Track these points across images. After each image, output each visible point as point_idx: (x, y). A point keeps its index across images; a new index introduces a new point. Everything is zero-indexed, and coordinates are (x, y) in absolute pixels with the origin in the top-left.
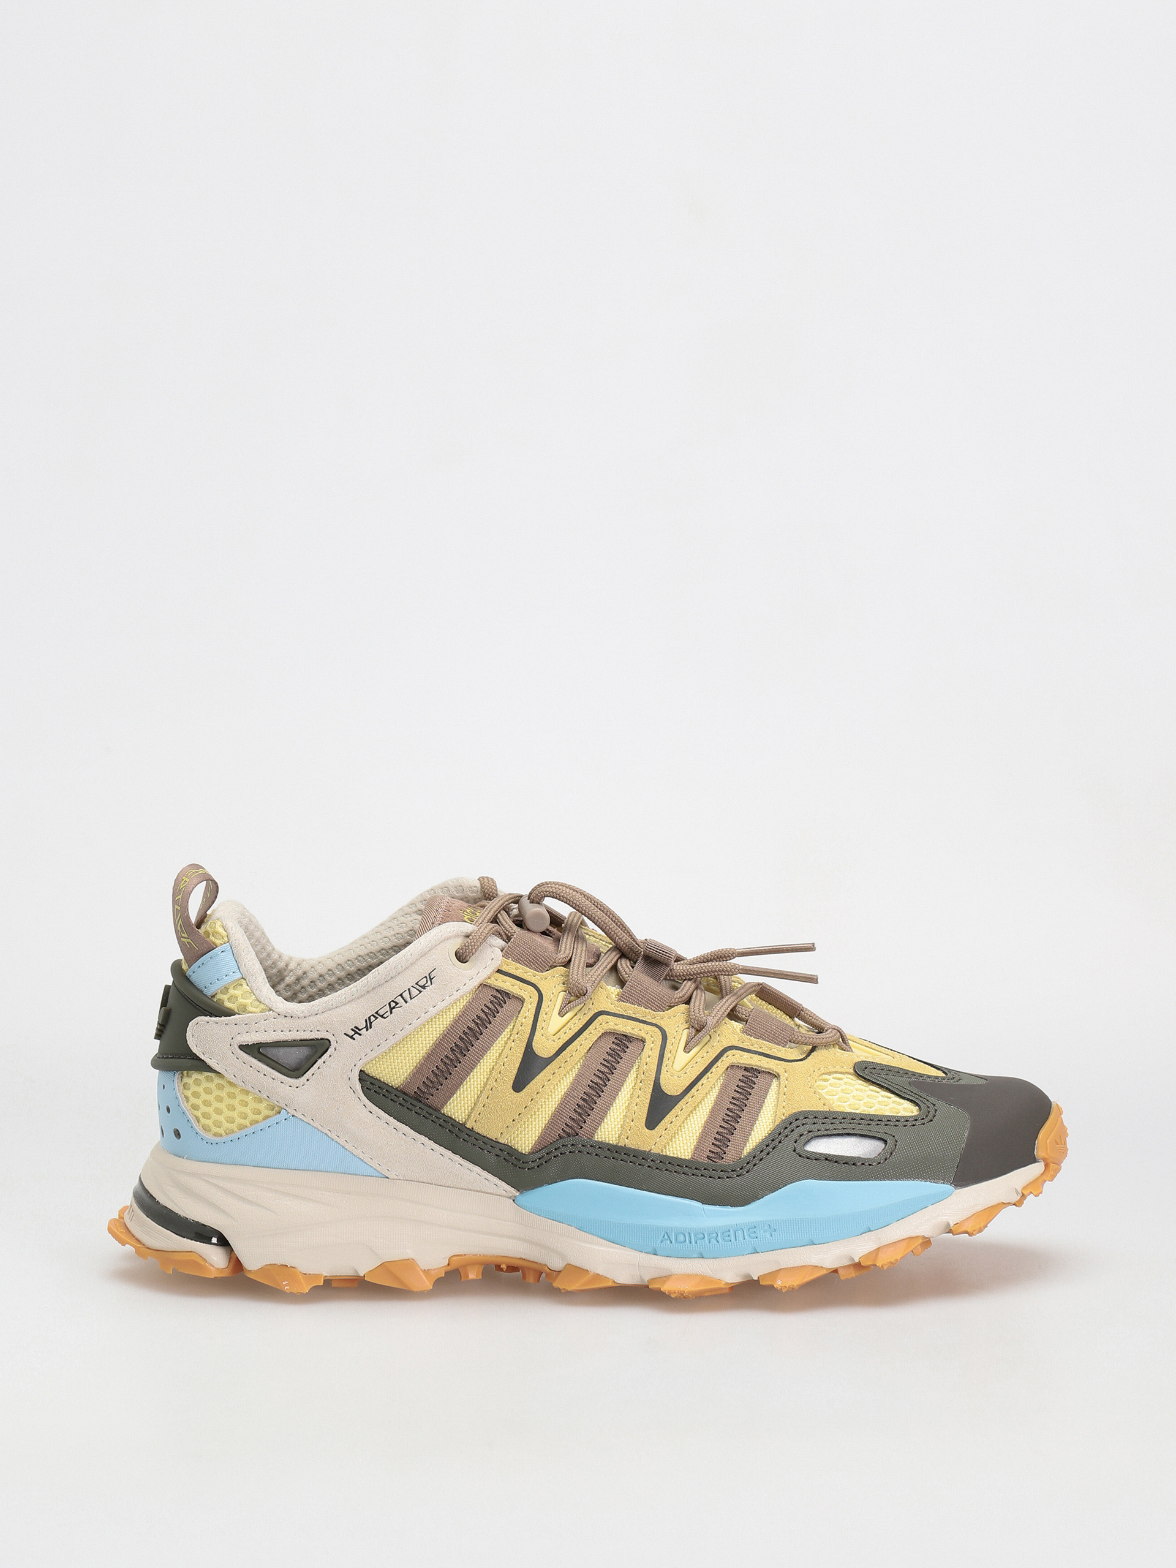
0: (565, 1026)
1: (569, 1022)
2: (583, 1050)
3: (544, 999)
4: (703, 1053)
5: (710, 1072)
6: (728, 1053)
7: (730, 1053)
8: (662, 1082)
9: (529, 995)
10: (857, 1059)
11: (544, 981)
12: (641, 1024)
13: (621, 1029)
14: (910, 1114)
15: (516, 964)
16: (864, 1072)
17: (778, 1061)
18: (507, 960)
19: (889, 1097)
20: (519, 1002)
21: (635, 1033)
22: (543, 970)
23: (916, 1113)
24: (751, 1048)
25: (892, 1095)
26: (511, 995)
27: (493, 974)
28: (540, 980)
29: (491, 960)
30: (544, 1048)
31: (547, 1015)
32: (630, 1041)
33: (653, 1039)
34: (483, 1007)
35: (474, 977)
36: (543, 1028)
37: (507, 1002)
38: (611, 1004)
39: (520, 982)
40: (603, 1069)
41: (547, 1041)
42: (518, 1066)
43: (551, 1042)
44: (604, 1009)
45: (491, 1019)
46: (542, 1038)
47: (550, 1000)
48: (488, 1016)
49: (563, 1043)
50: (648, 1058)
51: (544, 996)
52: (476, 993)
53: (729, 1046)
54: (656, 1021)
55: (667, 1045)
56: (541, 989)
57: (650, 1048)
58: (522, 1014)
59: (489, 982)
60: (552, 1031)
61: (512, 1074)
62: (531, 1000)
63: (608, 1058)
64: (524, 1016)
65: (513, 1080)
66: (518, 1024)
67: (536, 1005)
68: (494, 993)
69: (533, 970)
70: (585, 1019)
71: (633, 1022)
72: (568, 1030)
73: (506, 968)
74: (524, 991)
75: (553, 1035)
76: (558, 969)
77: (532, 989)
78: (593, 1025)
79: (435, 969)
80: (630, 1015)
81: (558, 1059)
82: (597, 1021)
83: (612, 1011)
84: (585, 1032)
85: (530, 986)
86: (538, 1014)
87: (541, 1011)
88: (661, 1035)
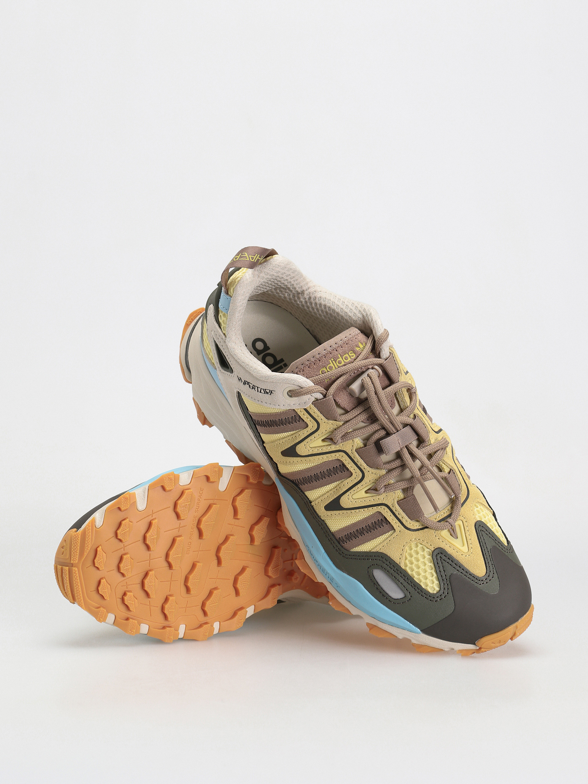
0: (320, 447)
1: (323, 446)
2: (321, 461)
3: (318, 431)
4: (371, 499)
5: (367, 509)
7: (383, 507)
8: (342, 498)
9: (312, 425)
10: (443, 546)
11: (324, 424)
12: (356, 468)
13: (346, 463)
14: (431, 591)
15: (316, 410)
16: (437, 555)
17: (401, 525)
18: (313, 406)
19: (433, 576)
20: (306, 426)
21: (351, 469)
22: (328, 419)
23: (435, 592)
24: (394, 511)
25: (435, 575)
26: (304, 421)
27: (301, 409)
28: (322, 422)
29: (305, 402)
30: (302, 451)
31: (314, 438)
32: (346, 470)
33: (356, 477)
34: (286, 418)
35: (291, 405)
36: (307, 442)
37: (299, 422)
38: (351, 450)
39: (312, 418)
40: (326, 473)
41: (306, 448)
42: (287, 448)
43: (307, 450)
44: (346, 451)
45: (287, 424)
46: (304, 446)
47: (321, 433)
48: (287, 422)
49: (313, 453)
50: (347, 484)
51: (320, 429)
52: (287, 411)
53: (386, 503)
54: (364, 470)
55: (360, 484)
56: (320, 426)
57: (351, 480)
58: (302, 431)
59: (296, 410)
60: (312, 445)
61: (283, 448)
62: (312, 428)
63: (332, 470)
64: (303, 433)
65: (282, 450)
66: (297, 434)
67: (313, 431)
68: (296, 416)
69: (323, 417)
70: (333, 449)
71: (353, 464)
72: (321, 450)
73: (309, 409)
74: (311, 422)
75: (310, 448)
76: (337, 422)
77: (316, 424)
78: (335, 454)
79: (275, 391)
80: (355, 461)
81: (306, 457)
82: (338, 453)
83: (348, 453)
84: (328, 454)
85: (315, 422)
86: (310, 436)
87: (312, 435)
88: (361, 477)
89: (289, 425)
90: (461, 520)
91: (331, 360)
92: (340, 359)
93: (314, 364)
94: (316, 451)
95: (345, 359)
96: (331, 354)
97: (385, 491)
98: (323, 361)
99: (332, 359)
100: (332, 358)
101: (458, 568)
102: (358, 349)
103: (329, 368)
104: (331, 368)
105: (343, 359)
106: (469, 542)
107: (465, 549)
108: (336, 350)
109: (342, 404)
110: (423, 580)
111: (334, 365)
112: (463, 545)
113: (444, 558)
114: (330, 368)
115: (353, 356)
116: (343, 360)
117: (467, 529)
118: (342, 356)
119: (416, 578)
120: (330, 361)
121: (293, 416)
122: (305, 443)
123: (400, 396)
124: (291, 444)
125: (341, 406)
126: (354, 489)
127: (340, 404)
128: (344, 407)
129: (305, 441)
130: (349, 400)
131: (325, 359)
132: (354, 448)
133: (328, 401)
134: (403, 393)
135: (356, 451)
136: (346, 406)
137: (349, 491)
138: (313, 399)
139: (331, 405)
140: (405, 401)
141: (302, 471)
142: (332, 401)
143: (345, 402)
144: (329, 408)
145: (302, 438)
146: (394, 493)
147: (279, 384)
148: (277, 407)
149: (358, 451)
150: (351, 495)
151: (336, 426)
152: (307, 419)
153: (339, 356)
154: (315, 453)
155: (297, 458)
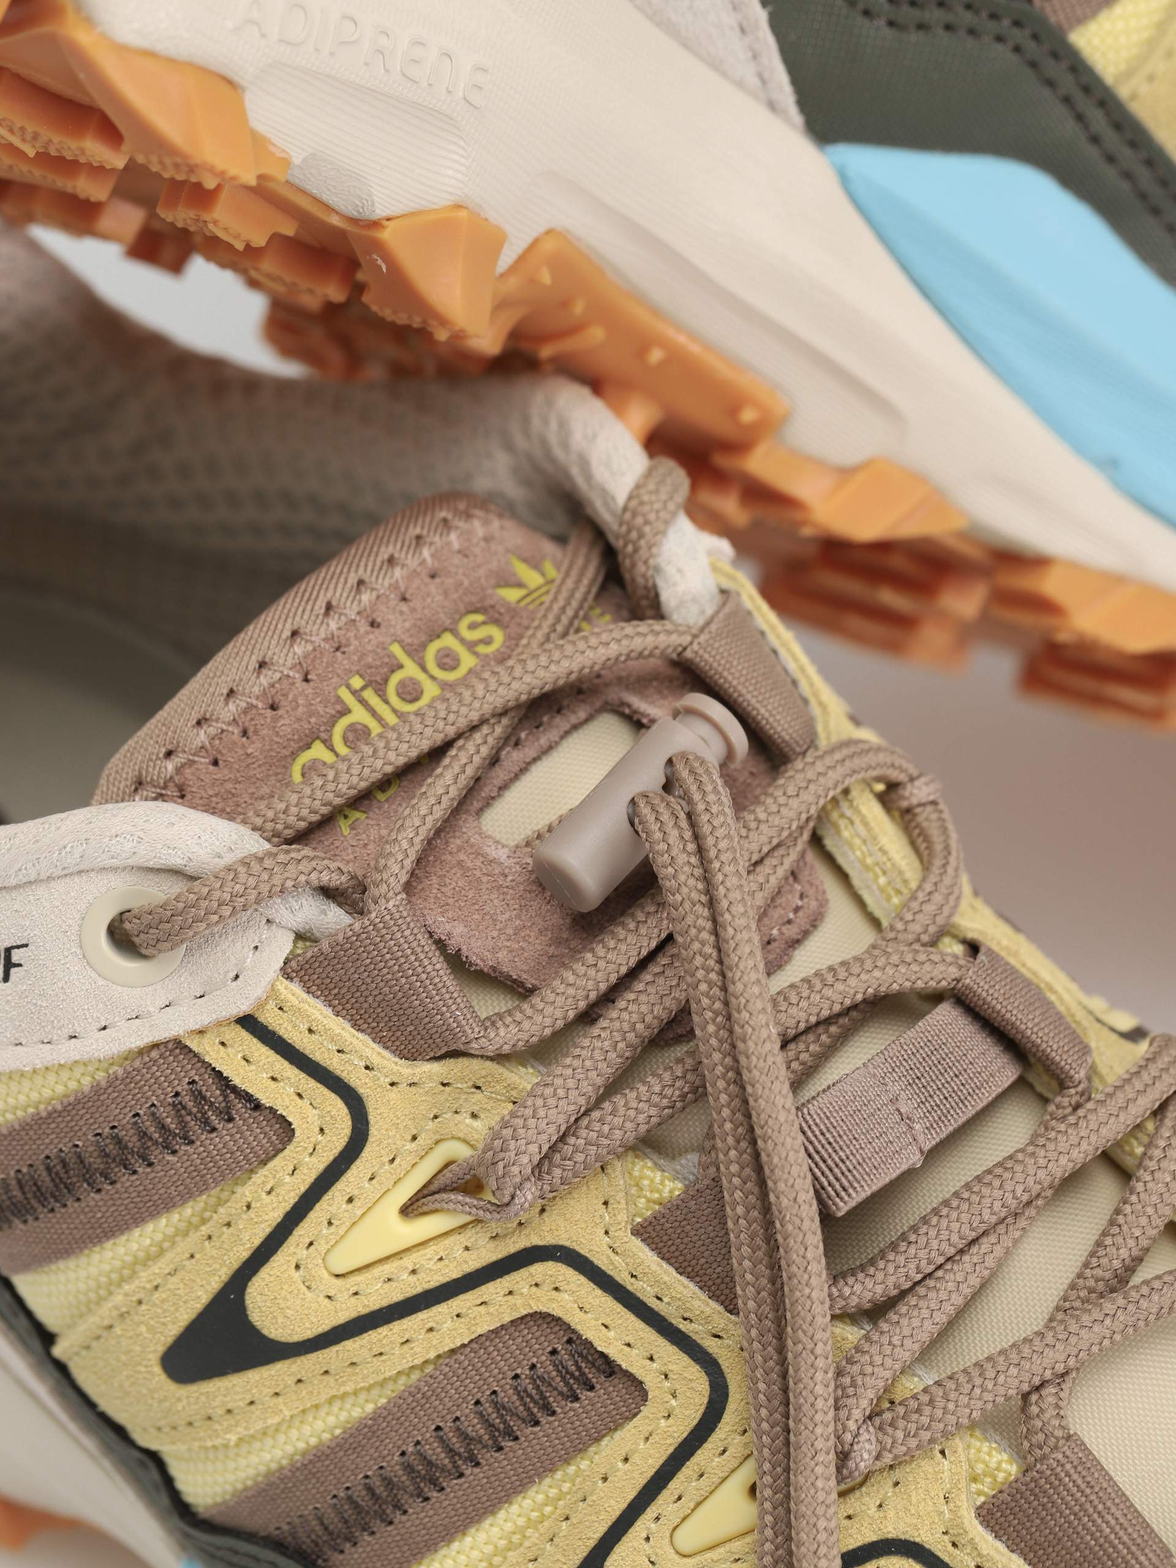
0: (400, 1255)
1: (425, 1245)
3: (363, 1156)
9: (319, 1121)
11: (394, 1094)
13: (589, 1328)
15: (318, 1011)
18: (293, 992)
21: (630, 1361)
22: (410, 1054)
26: (257, 1106)
27: (219, 1024)
28: (381, 1086)
29: (232, 975)
30: (289, 1312)
31: (350, 1206)
32: (599, 1370)
33: (673, 1402)
34: (141, 1112)
35: (150, 1015)
36: (311, 1244)
37: (230, 1120)
38: (607, 1233)
39: (303, 1075)
40: (475, 1427)
41: (309, 1288)
42: (193, 1316)
43: (322, 1296)
44: (567, 1244)
45: (155, 1154)
46: (296, 1275)
47: (386, 1159)
48: (150, 1143)
49: (364, 1311)
50: (620, 1464)
51: (371, 1139)
52: (137, 1063)
53: (903, 1537)
54: (711, 1345)
55: (705, 1445)
56: (372, 1118)
57: (646, 1429)
58: (263, 1176)
59: (193, 1044)
60: (345, 1258)
61: (170, 1327)
62: (320, 1137)
63: (508, 1396)
64: (268, 1188)
65: (168, 1345)
66: (234, 1206)
67: (331, 1158)
68: (196, 1078)
69: (377, 1048)
70: (491, 1255)
71: (640, 1325)
72: (405, 1276)
73: (270, 1018)
74: (306, 1102)
75: (337, 1276)
76: (475, 1064)
77: (337, 1108)
78: (507, 1285)
79: (26, 946)
80: (645, 1299)
81: (327, 1350)
82: (523, 1272)
83: (592, 1259)
84: (462, 1297)
85: (333, 1096)
86: (318, 1199)
87: (333, 1188)
88: (706, 1400)
89: (170, 1158)
91: (348, 687)
92: (410, 669)
93: (245, 733)
94: (378, 1296)
95: (442, 666)
96: (337, 649)
97: (883, 1448)
98: (295, 700)
99: (357, 682)
100: (350, 673)
102: (511, 595)
103: (345, 740)
104: (357, 735)
105: (424, 669)
108: (373, 624)
109: (476, 945)
111: (374, 713)
114: (351, 736)
115: (488, 641)
116: (433, 678)
118: (416, 652)
120: (345, 694)
121: (179, 1089)
122: (298, 1251)
123: (846, 834)
124: (215, 1284)
125: (471, 964)
126: (675, 1486)
127: (464, 948)
128: (493, 968)
129: (292, 1240)
130: (518, 917)
131: (309, 689)
132: (622, 1218)
133: (384, 931)
134: (864, 810)
135: (637, 1232)
136: (502, 955)
137: (648, 1510)
138: (281, 946)
139: (413, 958)
140: (889, 860)
141: (323, 1458)
142: (407, 933)
143: (495, 934)
144: (403, 980)
145: (275, 1224)
146: (943, 1452)
147: (41, 891)
148: (69, 1052)
149: (650, 1229)
150: (668, 1534)
151: (474, 1090)
152: (273, 1084)
153: (396, 649)
154: (377, 1307)
155: (270, 1366)
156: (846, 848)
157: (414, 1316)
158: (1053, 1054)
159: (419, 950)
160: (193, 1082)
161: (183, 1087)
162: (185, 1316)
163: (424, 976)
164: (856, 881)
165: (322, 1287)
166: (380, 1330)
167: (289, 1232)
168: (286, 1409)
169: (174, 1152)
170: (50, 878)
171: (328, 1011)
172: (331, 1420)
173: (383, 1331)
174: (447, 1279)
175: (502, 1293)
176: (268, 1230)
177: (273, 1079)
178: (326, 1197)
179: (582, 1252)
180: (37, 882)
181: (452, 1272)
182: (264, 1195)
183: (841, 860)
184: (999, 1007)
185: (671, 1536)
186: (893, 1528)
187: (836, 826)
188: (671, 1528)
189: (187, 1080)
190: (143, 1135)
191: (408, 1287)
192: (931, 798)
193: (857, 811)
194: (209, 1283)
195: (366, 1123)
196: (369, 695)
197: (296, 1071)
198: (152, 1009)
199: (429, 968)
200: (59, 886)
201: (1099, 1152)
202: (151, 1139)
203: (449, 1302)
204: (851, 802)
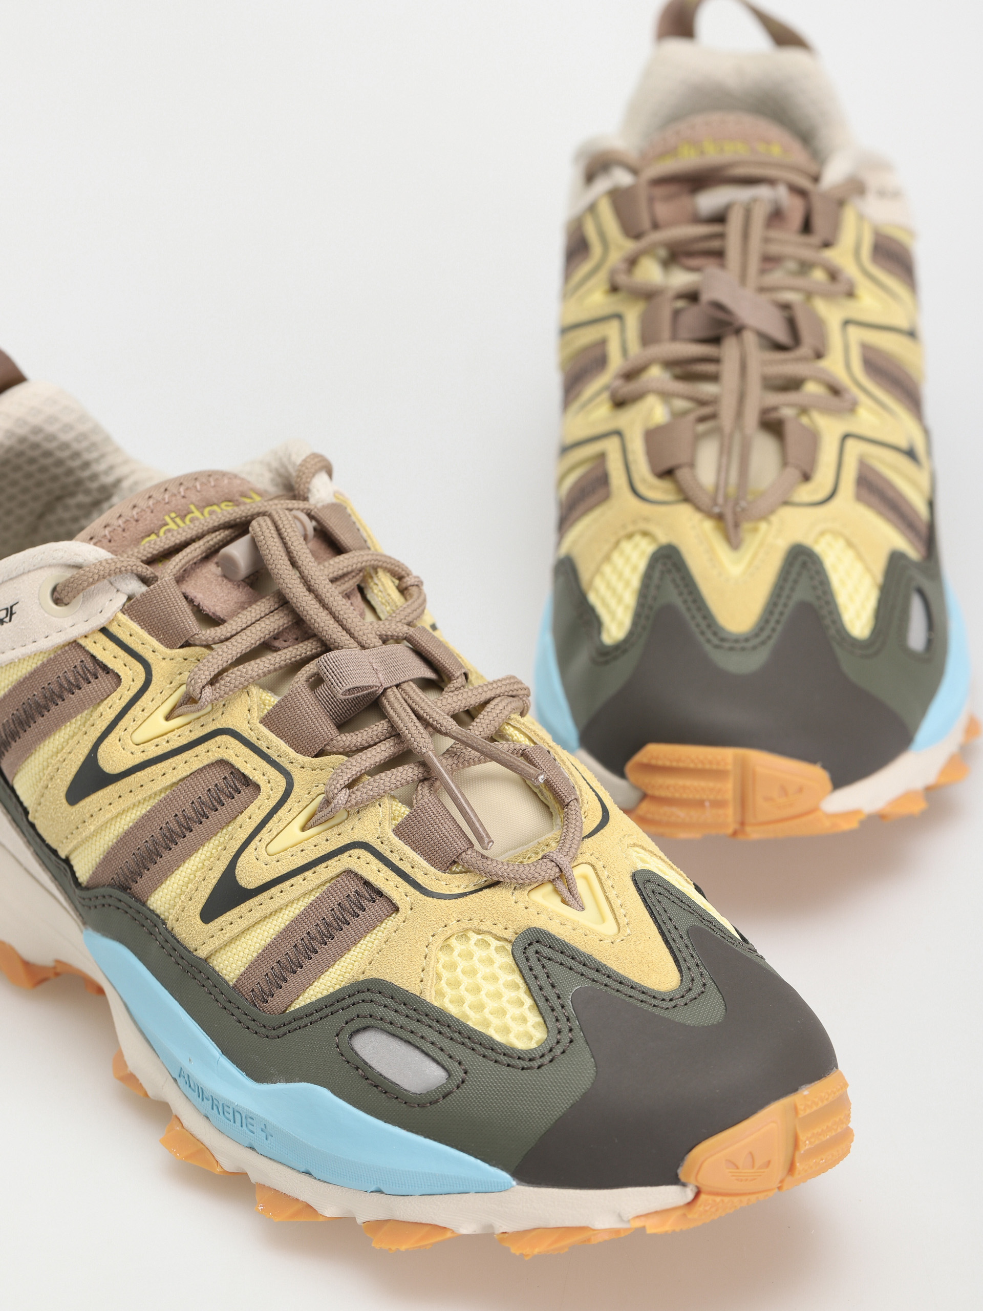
0: (163, 735)
1: (173, 730)
4: (321, 839)
5: (312, 871)
6: (351, 851)
7: (356, 852)
8: (240, 863)
9: (132, 675)
10: (540, 923)
11: (163, 663)
12: (268, 766)
13: (239, 764)
14: (521, 1045)
15: (135, 627)
16: (525, 949)
17: (412, 889)
18: (124, 618)
19: (522, 1004)
20: (114, 681)
21: (255, 776)
22: (171, 646)
23: (533, 1045)
24: (388, 854)
25: (528, 1002)
26: (106, 668)
27: (93, 632)
28: (158, 659)
29: (100, 610)
30: (115, 759)
31: (142, 713)
32: (243, 784)
33: (271, 792)
34: (61, 675)
35: (66, 629)
36: (126, 730)
37: (97, 678)
38: (249, 723)
39: (126, 654)
40: (190, 813)
41: (124, 749)
42: (78, 769)
43: (129, 752)
44: (232, 727)
45: (66, 695)
46: (119, 744)
47: (159, 692)
48: (63, 689)
49: (146, 759)
50: (248, 820)
51: (153, 682)
52: (59, 652)
53: (361, 841)
54: (289, 767)
55: (282, 808)
56: (153, 673)
57: (258, 804)
58: (109, 701)
59: (82, 642)
60: (139, 736)
61: (68, 776)
62: (132, 683)
63: (205, 798)
64: (110, 705)
65: (68, 786)
66: (96, 714)
67: (136, 691)
68: (84, 659)
69: (157, 643)
70: (199, 733)
71: (259, 759)
72: (164, 743)
73: (114, 629)
74: (127, 668)
75: (137, 745)
76: (197, 649)
77: (140, 668)
78: (206, 746)
79: (17, 603)
80: (262, 748)
81: (130, 777)
82: (213, 740)
83: (242, 733)
84: (187, 752)
85: (138, 664)
86: (130, 709)
87: (136, 704)
88: (284, 789)
89: (71, 696)
90: (589, 864)
91: (170, 517)
92: (197, 514)
93: (123, 530)
94: (153, 751)
95: (210, 515)
99: (173, 515)
100: (171, 512)
101: (596, 975)
103: (164, 533)
104: (169, 532)
105: (202, 515)
106: (620, 912)
107: (609, 928)
109: (207, 603)
110: (495, 1021)
111: (178, 526)
112: (603, 920)
113: (546, 951)
114: (167, 532)
116: (205, 517)
117: (608, 883)
118: (200, 509)
119: (474, 1021)
120: (168, 519)
121: (76, 664)
122: (120, 732)
123: (376, 591)
124: (86, 751)
125: (204, 611)
126: (269, 826)
127: (201, 603)
128: (213, 613)
129: (118, 727)
130: (227, 596)
131: (152, 515)
132: (256, 716)
133: (163, 589)
134: (383, 580)
135: (261, 722)
136: (217, 608)
137: (257, 837)
138: (122, 599)
139: (173, 599)
140: (391, 598)
141: (129, 834)
142: (172, 590)
143: (216, 600)
144: (169, 609)
145: (111, 720)
146: (380, 805)
147: (25, 577)
148: (32, 648)
149: (266, 719)
150: (265, 846)
151: (196, 661)
152: (114, 659)
153: (192, 507)
154: (151, 757)
155: (107, 788)
156: (375, 596)
157: (167, 761)
158: (446, 665)
159: (176, 597)
160: (82, 661)
161: (78, 663)
162: (74, 769)
163: (177, 607)
164: (378, 611)
165: (129, 748)
166: (152, 767)
167: (117, 724)
168: (114, 810)
169: (73, 693)
170: (29, 571)
171: (139, 628)
172: (133, 816)
173: (154, 767)
174: (181, 744)
175: (204, 751)
176: (108, 723)
177: (115, 657)
178: (133, 708)
179: (238, 731)
180: (23, 574)
181: (184, 741)
182: (108, 709)
183: (373, 603)
184: (424, 644)
185: (266, 848)
186: (357, 837)
187: (371, 588)
188: (266, 843)
189: (79, 660)
190: (61, 686)
191: (165, 748)
192: (416, 583)
193: (379, 580)
194: (84, 752)
195: (151, 675)
196: (178, 520)
197: (124, 652)
198: (66, 627)
199: (180, 604)
200: (31, 574)
201: (466, 709)
202: (64, 687)
203: (182, 755)
204: (378, 577)
